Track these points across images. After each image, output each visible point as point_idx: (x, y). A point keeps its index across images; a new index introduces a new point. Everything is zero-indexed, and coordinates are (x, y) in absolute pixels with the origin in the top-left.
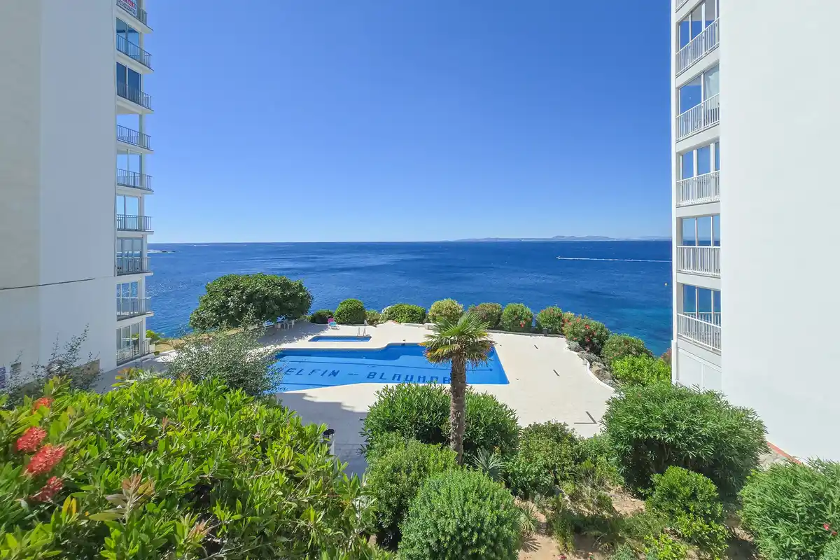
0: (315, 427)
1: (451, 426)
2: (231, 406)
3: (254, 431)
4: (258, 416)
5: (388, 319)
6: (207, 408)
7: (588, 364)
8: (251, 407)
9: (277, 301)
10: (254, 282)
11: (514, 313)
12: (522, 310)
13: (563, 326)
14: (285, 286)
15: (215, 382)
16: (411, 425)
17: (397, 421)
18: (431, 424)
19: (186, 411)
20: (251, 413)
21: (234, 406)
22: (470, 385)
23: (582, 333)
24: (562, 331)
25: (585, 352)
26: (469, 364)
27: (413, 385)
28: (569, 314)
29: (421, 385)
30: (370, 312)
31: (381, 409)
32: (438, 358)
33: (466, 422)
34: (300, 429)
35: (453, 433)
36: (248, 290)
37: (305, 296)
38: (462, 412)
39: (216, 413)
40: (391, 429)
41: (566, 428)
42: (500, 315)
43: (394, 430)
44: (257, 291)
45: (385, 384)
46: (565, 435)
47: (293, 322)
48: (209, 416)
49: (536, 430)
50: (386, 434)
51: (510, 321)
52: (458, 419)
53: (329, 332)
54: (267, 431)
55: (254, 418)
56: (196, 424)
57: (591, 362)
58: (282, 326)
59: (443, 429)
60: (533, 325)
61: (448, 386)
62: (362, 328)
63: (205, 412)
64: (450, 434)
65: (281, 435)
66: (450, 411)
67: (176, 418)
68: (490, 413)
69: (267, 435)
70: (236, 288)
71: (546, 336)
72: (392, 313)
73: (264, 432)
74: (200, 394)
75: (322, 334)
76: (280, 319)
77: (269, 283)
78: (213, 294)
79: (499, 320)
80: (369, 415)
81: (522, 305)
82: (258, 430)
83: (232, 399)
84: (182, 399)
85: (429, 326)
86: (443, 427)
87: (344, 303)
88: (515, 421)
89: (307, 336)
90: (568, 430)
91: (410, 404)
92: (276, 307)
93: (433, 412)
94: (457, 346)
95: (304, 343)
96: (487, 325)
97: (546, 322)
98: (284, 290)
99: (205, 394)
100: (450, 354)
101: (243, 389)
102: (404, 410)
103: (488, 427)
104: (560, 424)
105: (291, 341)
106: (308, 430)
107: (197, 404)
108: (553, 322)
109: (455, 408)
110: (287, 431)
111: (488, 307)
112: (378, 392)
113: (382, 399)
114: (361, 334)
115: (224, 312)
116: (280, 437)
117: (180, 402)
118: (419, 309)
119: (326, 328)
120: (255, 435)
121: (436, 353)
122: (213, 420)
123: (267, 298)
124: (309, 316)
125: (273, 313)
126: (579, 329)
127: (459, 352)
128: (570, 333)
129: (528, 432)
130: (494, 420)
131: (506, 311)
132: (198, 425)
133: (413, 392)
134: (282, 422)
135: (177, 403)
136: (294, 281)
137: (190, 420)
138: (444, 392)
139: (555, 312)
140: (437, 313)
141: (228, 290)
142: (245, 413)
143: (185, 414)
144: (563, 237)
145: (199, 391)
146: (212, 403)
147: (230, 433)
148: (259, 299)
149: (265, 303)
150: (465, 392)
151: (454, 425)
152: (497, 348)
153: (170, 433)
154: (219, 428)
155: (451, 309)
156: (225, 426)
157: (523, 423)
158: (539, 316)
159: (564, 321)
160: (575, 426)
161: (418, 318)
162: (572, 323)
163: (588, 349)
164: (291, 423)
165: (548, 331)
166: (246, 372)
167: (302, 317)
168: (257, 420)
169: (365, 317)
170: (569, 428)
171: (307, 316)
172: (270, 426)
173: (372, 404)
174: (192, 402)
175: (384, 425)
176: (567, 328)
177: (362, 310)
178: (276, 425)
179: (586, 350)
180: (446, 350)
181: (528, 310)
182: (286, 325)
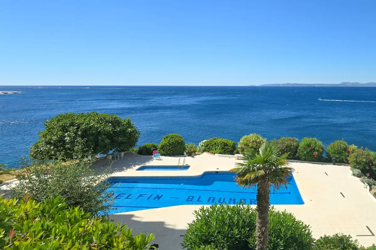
0: (144, 237)
1: (257, 238)
2: (70, 220)
3: (91, 241)
4: (94, 229)
5: (204, 151)
6: (48, 223)
7: (368, 187)
8: (88, 222)
9: (109, 136)
10: (88, 120)
11: (309, 145)
12: (315, 144)
13: (348, 156)
14: (116, 123)
15: (55, 201)
16: (224, 239)
17: (212, 235)
18: (240, 238)
19: (30, 224)
20: (88, 227)
21: (73, 220)
22: (272, 205)
23: (363, 162)
24: (348, 161)
25: (366, 177)
26: (271, 188)
27: (225, 206)
28: (353, 147)
29: (232, 206)
30: (188, 145)
31: (198, 226)
32: (246, 182)
33: (270, 235)
34: (131, 239)
35: (259, 245)
36: (83, 127)
37: (133, 132)
38: (266, 227)
39: (57, 225)
40: (207, 242)
41: (350, 239)
42: (297, 147)
43: (209, 243)
44: (91, 128)
45: (202, 206)
46: (350, 245)
47: (123, 154)
48: (51, 229)
49: (326, 240)
50: (203, 246)
51: (305, 152)
52: (263, 233)
53: (154, 162)
54: (102, 240)
55: (91, 231)
56: (39, 236)
57: (370, 186)
58: (113, 157)
59: (250, 242)
60: (324, 155)
61: (254, 207)
62: (182, 159)
63: (48, 226)
64: (256, 246)
65: (115, 244)
66: (256, 226)
67: (22, 230)
68: (288, 228)
69: (103, 244)
70: (72, 125)
71: (334, 164)
72: (207, 146)
73: (100, 241)
74: (43, 211)
75: (147, 164)
76: (111, 152)
77: (101, 120)
78: (50, 130)
79: (296, 152)
80: (188, 231)
81: (315, 139)
82: (95, 240)
83: (71, 214)
84: (27, 215)
85: (238, 157)
86: (250, 240)
87: (167, 137)
88: (309, 234)
89: (135, 165)
90: (352, 241)
91: (223, 221)
92: (107, 141)
93: (242, 228)
94: (262, 172)
95: (132, 172)
96: (286, 155)
97: (335, 153)
98: (114, 127)
99: (47, 211)
100: (256, 179)
101: (80, 207)
102: (218, 226)
103: (287, 239)
104: (346, 236)
105: (121, 170)
106: (138, 240)
107: (39, 219)
108: (340, 153)
109: (260, 223)
110: (120, 240)
111: (287, 140)
112: (196, 211)
113: (200, 218)
114: (181, 164)
115: (61, 146)
116: (113, 247)
117: (24, 218)
118: (230, 142)
119: (151, 159)
120: (92, 245)
121: (245, 178)
122: (55, 232)
123: (99, 133)
124: (136, 149)
125: (105, 147)
126: (361, 159)
127: (263, 177)
128: (354, 162)
129: (319, 243)
130: (292, 234)
131: (302, 144)
132: (42, 236)
133: (225, 211)
134: (116, 233)
135: (22, 219)
136: (123, 119)
137: (34, 232)
138: (251, 211)
139: (342, 145)
140: (245, 145)
141: (65, 127)
142: (83, 225)
143: (29, 228)
144: (349, 83)
145: (41, 208)
146: (53, 218)
147: (70, 243)
148: (93, 134)
149: (98, 139)
150: (268, 210)
151: (260, 237)
152: (294, 174)
153: (17, 243)
154: (60, 238)
155: (256, 142)
156: (66, 237)
157: (316, 235)
158: (328, 149)
159: (349, 152)
160: (358, 238)
161: (229, 150)
162: (355, 154)
163: (368, 175)
164: (124, 234)
165: (336, 160)
166: (81, 195)
167: (131, 150)
168: (94, 232)
169: (184, 149)
170: (353, 239)
171: (135, 149)
172: (105, 236)
173: (191, 222)
174: (35, 218)
175: (201, 239)
176: (351, 158)
177: (182, 143)
178: (110, 236)
179: (366, 176)
180: (253, 176)
181: (320, 143)
182: (117, 156)
